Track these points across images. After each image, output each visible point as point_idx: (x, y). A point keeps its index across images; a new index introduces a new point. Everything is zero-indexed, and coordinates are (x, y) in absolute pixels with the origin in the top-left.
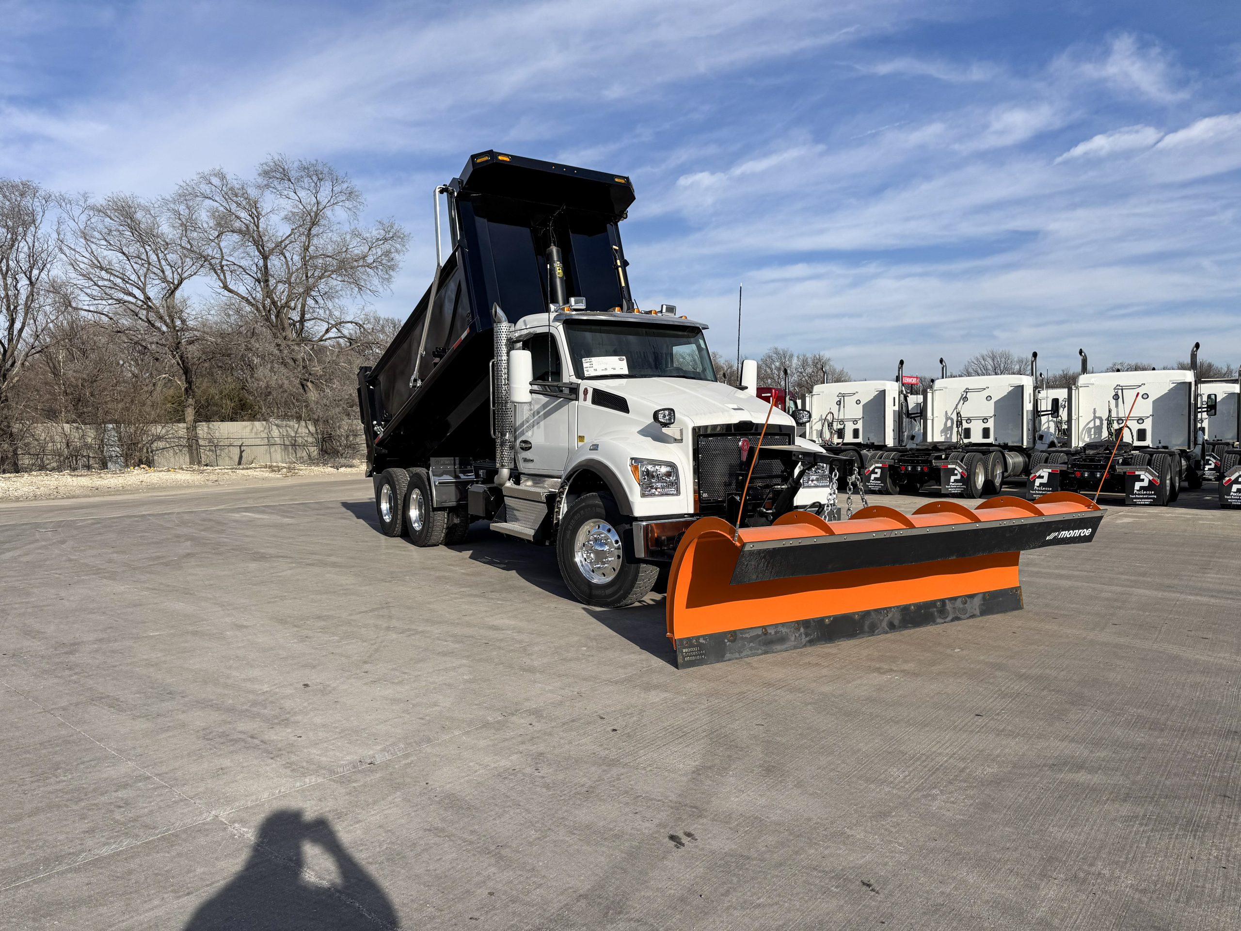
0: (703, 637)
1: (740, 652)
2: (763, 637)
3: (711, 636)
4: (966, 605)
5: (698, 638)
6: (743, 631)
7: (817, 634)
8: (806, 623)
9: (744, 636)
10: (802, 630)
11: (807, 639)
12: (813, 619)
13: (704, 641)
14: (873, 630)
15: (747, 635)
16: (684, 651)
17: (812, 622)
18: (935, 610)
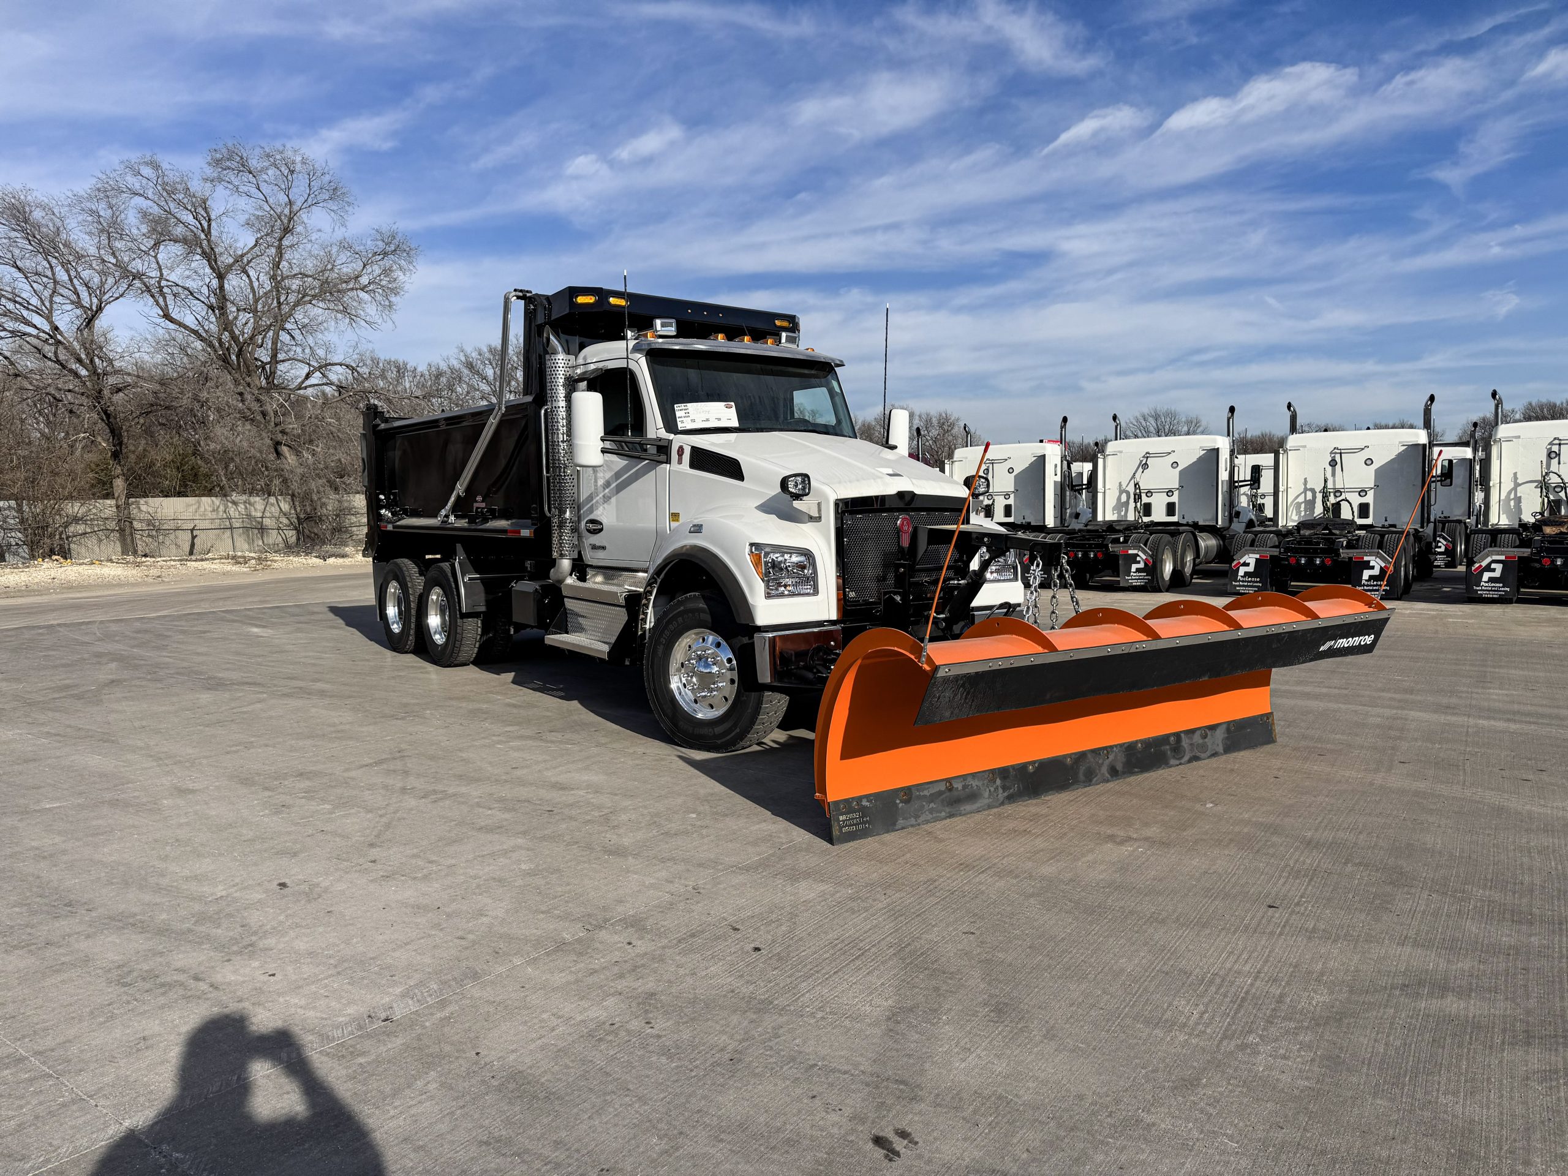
0: (867, 797)
1: (917, 817)
2: (948, 794)
3: (878, 796)
4: (1206, 740)
5: (860, 798)
6: (920, 786)
7: (1018, 787)
8: (1003, 773)
9: (922, 794)
10: (998, 782)
11: (1006, 794)
12: (1013, 767)
13: (868, 804)
14: (1090, 778)
15: (926, 793)
16: (841, 818)
17: (1011, 770)
18: (1168, 747)
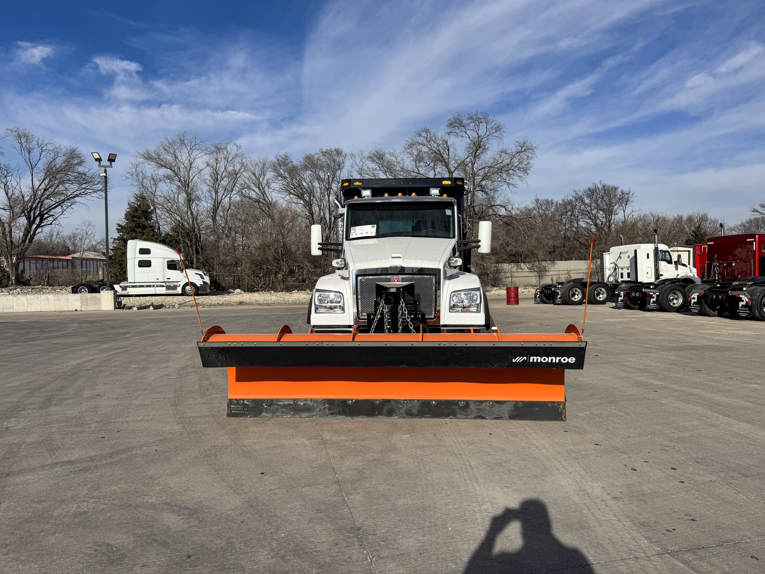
0: (248, 400)
1: (273, 413)
2: (294, 406)
3: (254, 401)
4: (493, 408)
5: (244, 400)
6: (278, 400)
7: (339, 410)
8: (331, 402)
9: (278, 403)
10: (327, 405)
11: (330, 412)
12: (338, 400)
13: (247, 403)
14: (390, 413)
15: (281, 403)
16: (232, 406)
17: (336, 401)
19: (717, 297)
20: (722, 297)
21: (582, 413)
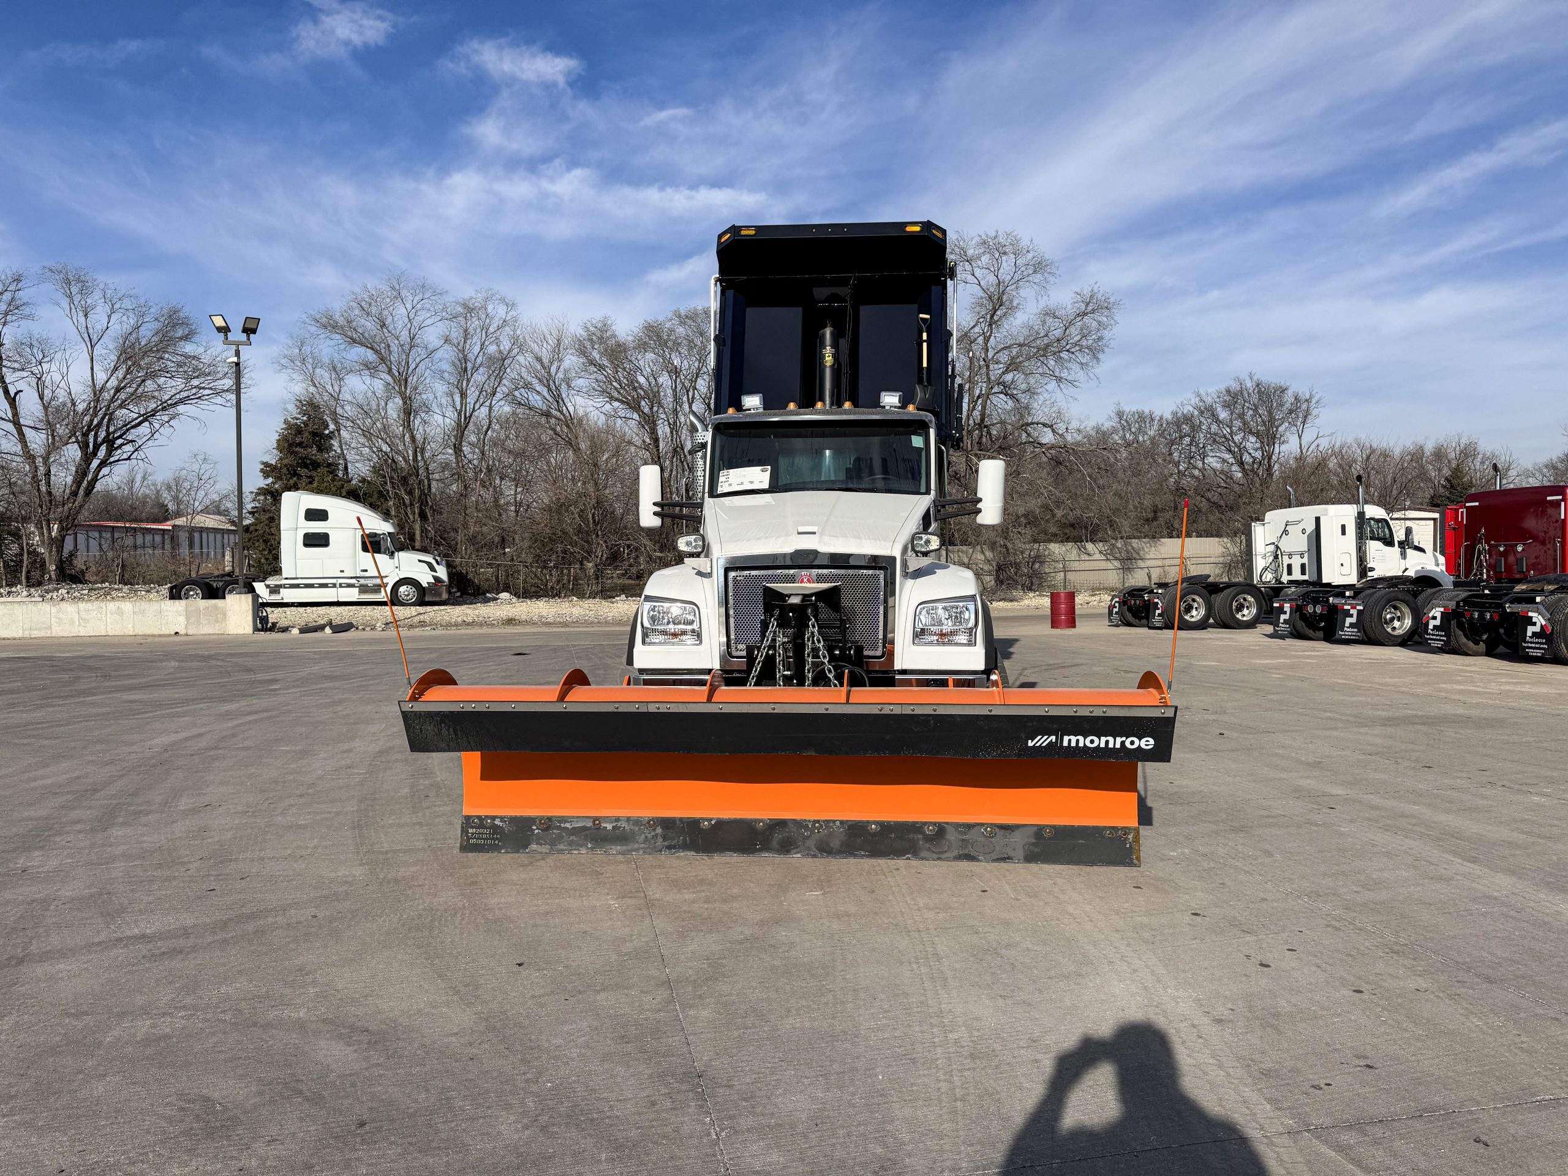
0: (502, 818)
1: (552, 844)
2: (595, 831)
3: (513, 820)
5: (493, 818)
6: (563, 819)
7: (685, 839)
8: (667, 824)
9: (563, 825)
10: (659, 830)
11: (666, 843)
12: (681, 819)
13: (501, 824)
14: (786, 847)
15: (568, 825)
16: (470, 831)
17: (678, 822)
18: (920, 836)
19: (1482, 615)
20: (1491, 616)
21: (1173, 851)
